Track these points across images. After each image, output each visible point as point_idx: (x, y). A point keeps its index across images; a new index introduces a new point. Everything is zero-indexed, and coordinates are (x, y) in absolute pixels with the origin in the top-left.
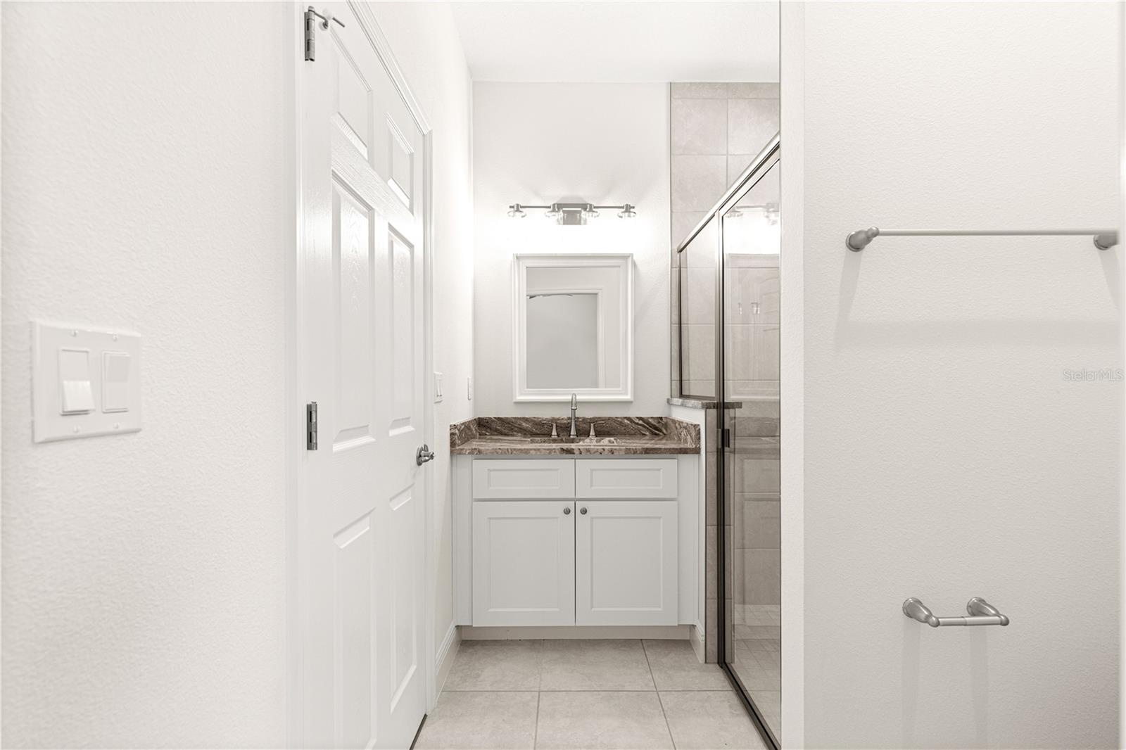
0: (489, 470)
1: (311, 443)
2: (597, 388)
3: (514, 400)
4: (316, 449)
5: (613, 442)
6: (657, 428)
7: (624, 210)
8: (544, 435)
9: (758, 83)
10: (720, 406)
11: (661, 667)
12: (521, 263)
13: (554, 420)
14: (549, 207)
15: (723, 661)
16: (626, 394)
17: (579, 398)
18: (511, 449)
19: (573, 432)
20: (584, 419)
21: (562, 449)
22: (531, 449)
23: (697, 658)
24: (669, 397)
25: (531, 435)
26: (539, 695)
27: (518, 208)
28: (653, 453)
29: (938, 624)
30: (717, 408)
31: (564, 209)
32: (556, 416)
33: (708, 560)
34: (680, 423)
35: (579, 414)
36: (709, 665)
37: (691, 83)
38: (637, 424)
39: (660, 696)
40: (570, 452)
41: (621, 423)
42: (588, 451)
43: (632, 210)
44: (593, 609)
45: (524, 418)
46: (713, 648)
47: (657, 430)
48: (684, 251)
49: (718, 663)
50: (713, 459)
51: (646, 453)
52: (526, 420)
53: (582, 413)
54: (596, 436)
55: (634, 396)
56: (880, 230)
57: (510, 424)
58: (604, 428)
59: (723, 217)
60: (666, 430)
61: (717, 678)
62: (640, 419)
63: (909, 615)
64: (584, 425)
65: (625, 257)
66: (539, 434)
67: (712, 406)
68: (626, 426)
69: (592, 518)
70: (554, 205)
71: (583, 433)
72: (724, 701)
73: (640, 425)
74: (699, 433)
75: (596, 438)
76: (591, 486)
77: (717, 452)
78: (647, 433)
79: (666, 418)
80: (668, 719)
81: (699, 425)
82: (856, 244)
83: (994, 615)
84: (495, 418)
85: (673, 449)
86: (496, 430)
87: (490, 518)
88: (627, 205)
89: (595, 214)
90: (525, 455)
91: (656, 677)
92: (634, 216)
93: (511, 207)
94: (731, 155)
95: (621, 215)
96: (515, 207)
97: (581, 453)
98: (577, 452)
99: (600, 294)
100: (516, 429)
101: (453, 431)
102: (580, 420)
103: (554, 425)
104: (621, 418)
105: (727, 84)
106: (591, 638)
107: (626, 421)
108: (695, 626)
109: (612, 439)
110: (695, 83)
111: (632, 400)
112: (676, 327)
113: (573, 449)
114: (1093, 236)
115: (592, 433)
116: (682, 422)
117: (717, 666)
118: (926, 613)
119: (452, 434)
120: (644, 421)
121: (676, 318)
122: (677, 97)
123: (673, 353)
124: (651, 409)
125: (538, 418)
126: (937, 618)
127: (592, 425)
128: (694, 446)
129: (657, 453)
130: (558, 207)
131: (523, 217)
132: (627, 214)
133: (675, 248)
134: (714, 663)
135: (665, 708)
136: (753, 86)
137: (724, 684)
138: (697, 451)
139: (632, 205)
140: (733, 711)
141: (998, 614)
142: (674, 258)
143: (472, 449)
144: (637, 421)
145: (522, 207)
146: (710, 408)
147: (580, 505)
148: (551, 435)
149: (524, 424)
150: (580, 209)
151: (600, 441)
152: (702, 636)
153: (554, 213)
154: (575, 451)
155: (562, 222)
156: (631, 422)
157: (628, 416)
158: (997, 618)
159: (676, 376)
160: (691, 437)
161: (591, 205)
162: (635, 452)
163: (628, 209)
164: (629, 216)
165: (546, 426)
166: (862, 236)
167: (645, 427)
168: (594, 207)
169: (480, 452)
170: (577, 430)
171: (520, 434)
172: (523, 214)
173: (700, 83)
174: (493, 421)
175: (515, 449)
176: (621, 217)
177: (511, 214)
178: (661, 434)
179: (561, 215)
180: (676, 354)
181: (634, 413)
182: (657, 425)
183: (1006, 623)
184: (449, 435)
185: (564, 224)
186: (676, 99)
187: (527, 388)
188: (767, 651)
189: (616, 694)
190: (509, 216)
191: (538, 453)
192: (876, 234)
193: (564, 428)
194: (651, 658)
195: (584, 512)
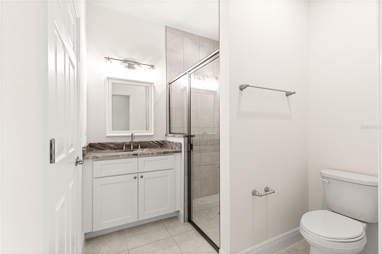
0: (101, 165)
1: (52, 160)
2: (129, 130)
3: (106, 136)
4: (55, 163)
5: (148, 150)
6: (162, 144)
7: (151, 67)
8: (119, 149)
9: (193, 34)
10: (189, 137)
11: (171, 228)
12: (109, 81)
13: (124, 143)
14: (122, 61)
15: (190, 220)
16: (151, 133)
17: (135, 134)
18: (112, 156)
19: (132, 147)
20: (136, 142)
21: (133, 154)
22: (120, 155)
23: (181, 222)
24: (166, 134)
25: (114, 149)
26: (128, 252)
27: (108, 59)
28: (167, 153)
29: (261, 196)
30: (188, 137)
31: (128, 62)
32: (125, 141)
33: (185, 188)
34: (172, 142)
35: (134, 140)
36: (185, 223)
37: (173, 28)
38: (155, 143)
39: (173, 238)
40: (136, 155)
41: (150, 143)
42: (143, 154)
43: (153, 67)
44: (145, 213)
45: (110, 143)
46: (186, 217)
47: (162, 145)
48: (171, 84)
49: (188, 221)
50: (186, 154)
51: (164, 153)
52: (112, 143)
53: (136, 140)
54: (141, 148)
55: (154, 134)
56: (250, 85)
57: (104, 145)
58: (144, 145)
59: (190, 74)
60: (165, 145)
61: (189, 226)
62: (156, 141)
63: (253, 195)
64: (136, 145)
65: (151, 84)
66: (117, 149)
67: (186, 136)
68: (152, 144)
69: (144, 179)
70: (124, 60)
71: (136, 147)
72: (193, 234)
73: (156, 144)
74: (181, 145)
75: (141, 149)
76: (144, 167)
77: (188, 152)
78: (159, 146)
79: (165, 141)
80: (178, 245)
81: (181, 143)
82: (242, 88)
83: (271, 191)
84: (97, 143)
85: (173, 151)
86: (98, 148)
87: (101, 185)
88: (152, 65)
89: (140, 66)
90: (118, 157)
91: (170, 232)
92: (154, 69)
93: (105, 58)
94: (185, 55)
95: (150, 68)
96: (107, 58)
97: (141, 155)
98: (139, 155)
99: (131, 96)
100: (107, 147)
101: (84, 149)
102: (134, 143)
103: (124, 145)
104: (149, 141)
105: (184, 31)
106: (142, 224)
107: (151, 142)
108: (180, 211)
109: (147, 149)
110: (174, 28)
111: (154, 135)
112: (168, 110)
113: (138, 154)
114: (285, 93)
115: (139, 147)
116: (174, 142)
117: (188, 222)
118: (258, 193)
119: (83, 151)
120: (157, 142)
121: (168, 107)
122: (168, 31)
123: (167, 119)
124: (160, 138)
125: (117, 143)
126: (261, 194)
127: (139, 144)
128: (180, 150)
129: (168, 153)
130: (125, 61)
131: (110, 62)
132: (152, 68)
133: (168, 83)
134: (187, 222)
135: (176, 242)
136: (191, 34)
137: (192, 228)
138: (181, 152)
139: (153, 65)
140: (197, 236)
141: (272, 190)
142: (167, 86)
143: (93, 157)
144: (155, 142)
145: (110, 58)
146: (186, 137)
147: (140, 175)
148: (123, 149)
149: (111, 145)
150: (134, 63)
151: (143, 150)
152: (183, 214)
153: (124, 63)
154: (138, 155)
155: (127, 67)
156: (153, 143)
157: (152, 141)
158: (272, 191)
159: (168, 126)
160: (178, 147)
161: (138, 63)
162: (160, 153)
163: (152, 66)
164: (153, 69)
165: (120, 146)
166: (244, 86)
167: (158, 144)
168: (140, 64)
169: (97, 157)
170: (133, 147)
171: (109, 149)
172: (110, 61)
173: (175, 29)
174: (96, 144)
175: (113, 156)
176: (150, 69)
177: (105, 60)
178: (163, 146)
179: (126, 64)
180: (168, 119)
181: (154, 139)
182: (162, 143)
183: (274, 192)
184: (82, 151)
185: (128, 68)
186: (168, 32)
187: (112, 130)
188: (200, 214)
189: (158, 242)
190: (104, 61)
191: (123, 156)
192: (248, 86)
193: (128, 146)
194: (166, 226)
195: (142, 177)
